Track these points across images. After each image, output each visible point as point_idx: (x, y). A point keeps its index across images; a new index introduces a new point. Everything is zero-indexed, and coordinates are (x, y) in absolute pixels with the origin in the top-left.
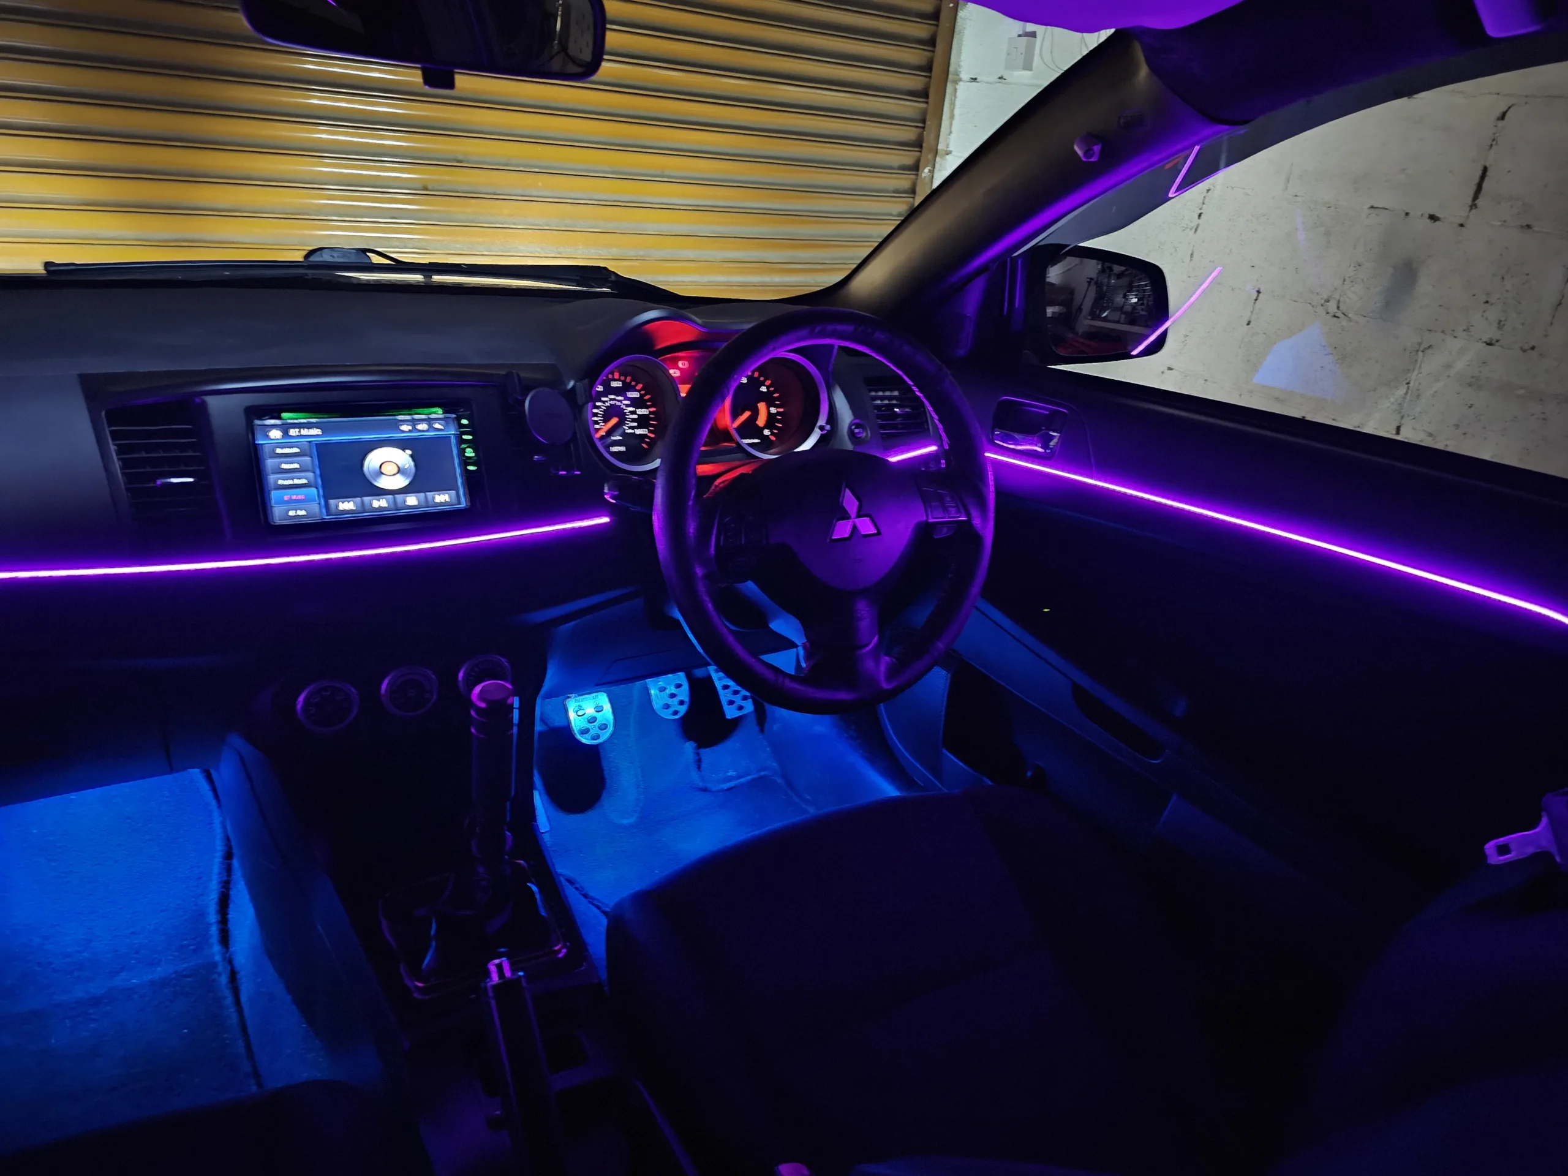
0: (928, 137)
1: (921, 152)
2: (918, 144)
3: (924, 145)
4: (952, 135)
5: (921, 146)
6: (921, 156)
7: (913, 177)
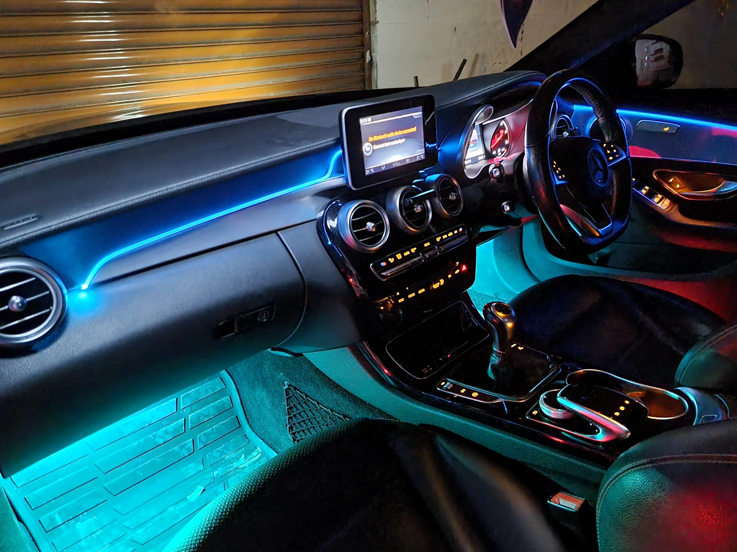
0: (365, 15)
1: (363, 24)
2: (361, 20)
3: (364, 20)
4: (377, 13)
5: (363, 21)
6: (363, 26)
7: (361, 38)
